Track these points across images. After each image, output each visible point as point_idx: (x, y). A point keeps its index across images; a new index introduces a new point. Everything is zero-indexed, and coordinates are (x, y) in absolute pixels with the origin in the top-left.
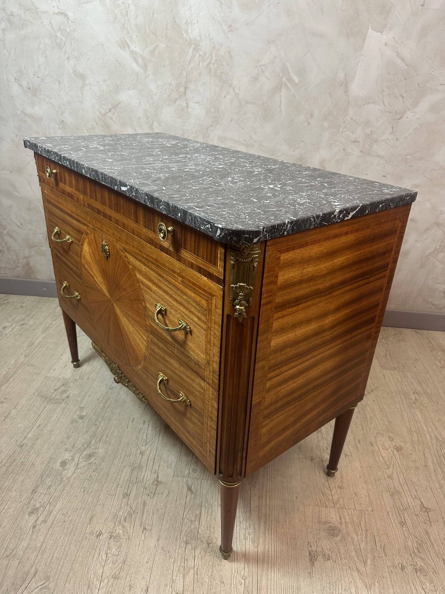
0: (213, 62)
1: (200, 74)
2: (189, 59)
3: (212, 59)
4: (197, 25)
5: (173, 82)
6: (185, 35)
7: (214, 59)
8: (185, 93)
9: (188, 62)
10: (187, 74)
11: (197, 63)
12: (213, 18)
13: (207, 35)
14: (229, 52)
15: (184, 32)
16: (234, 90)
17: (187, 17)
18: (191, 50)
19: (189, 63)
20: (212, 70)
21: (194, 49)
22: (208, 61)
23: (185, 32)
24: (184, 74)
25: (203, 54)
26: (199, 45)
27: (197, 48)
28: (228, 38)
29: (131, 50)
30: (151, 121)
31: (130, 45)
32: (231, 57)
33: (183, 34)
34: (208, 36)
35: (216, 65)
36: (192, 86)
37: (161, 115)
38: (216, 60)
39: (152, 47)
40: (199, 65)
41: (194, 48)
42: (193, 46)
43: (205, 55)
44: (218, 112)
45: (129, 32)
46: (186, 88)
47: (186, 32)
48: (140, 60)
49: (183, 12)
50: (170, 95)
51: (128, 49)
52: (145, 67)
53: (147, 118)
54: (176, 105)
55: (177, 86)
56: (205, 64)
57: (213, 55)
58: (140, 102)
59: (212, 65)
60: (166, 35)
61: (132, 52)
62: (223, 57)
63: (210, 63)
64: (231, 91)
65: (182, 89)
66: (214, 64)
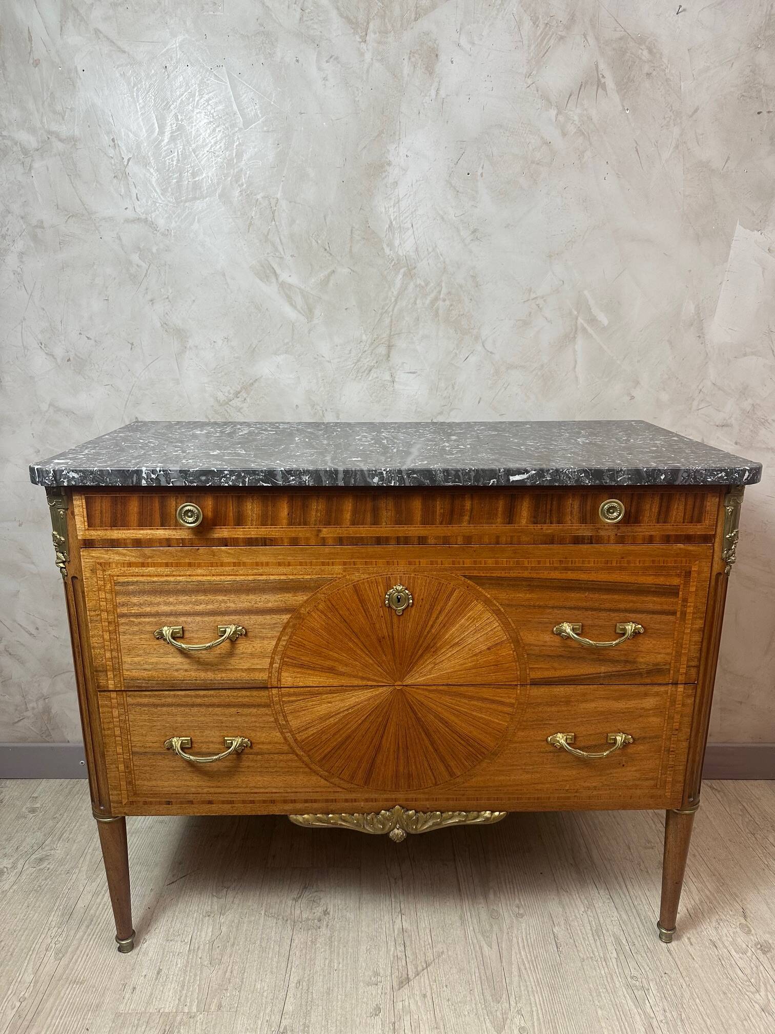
0: (442, 296)
1: (418, 319)
2: (395, 293)
3: (440, 292)
4: (410, 232)
5: (364, 337)
6: (387, 251)
7: (444, 290)
8: (389, 356)
9: (393, 299)
10: (391, 321)
11: (412, 301)
12: (443, 218)
13: (430, 250)
14: (474, 277)
15: (385, 246)
16: (484, 346)
17: (392, 218)
18: (400, 276)
19: (396, 301)
20: (441, 312)
21: (405, 275)
22: (433, 295)
23: (388, 245)
24: (387, 321)
25: (423, 284)
26: (415, 268)
27: (410, 274)
28: (471, 252)
29: (280, 280)
30: (321, 412)
31: (278, 271)
32: (477, 286)
33: (383, 248)
34: (434, 250)
35: (448, 303)
36: (401, 343)
37: (340, 399)
38: (449, 293)
39: (322, 275)
40: (415, 303)
41: (404, 272)
42: (402, 271)
43: (427, 284)
44: (453, 388)
45: (276, 250)
46: (390, 347)
47: (391, 245)
48: (299, 300)
49: (383, 210)
50: (358, 361)
51: (274, 280)
52: (309, 312)
53: (313, 406)
54: (370, 379)
55: (372, 343)
56: (428, 302)
57: (443, 284)
58: (299, 378)
59: (440, 303)
60: (351, 250)
61: (283, 285)
62: (461, 286)
63: (436, 299)
64: (479, 348)
65: (382, 350)
66: (444, 300)
